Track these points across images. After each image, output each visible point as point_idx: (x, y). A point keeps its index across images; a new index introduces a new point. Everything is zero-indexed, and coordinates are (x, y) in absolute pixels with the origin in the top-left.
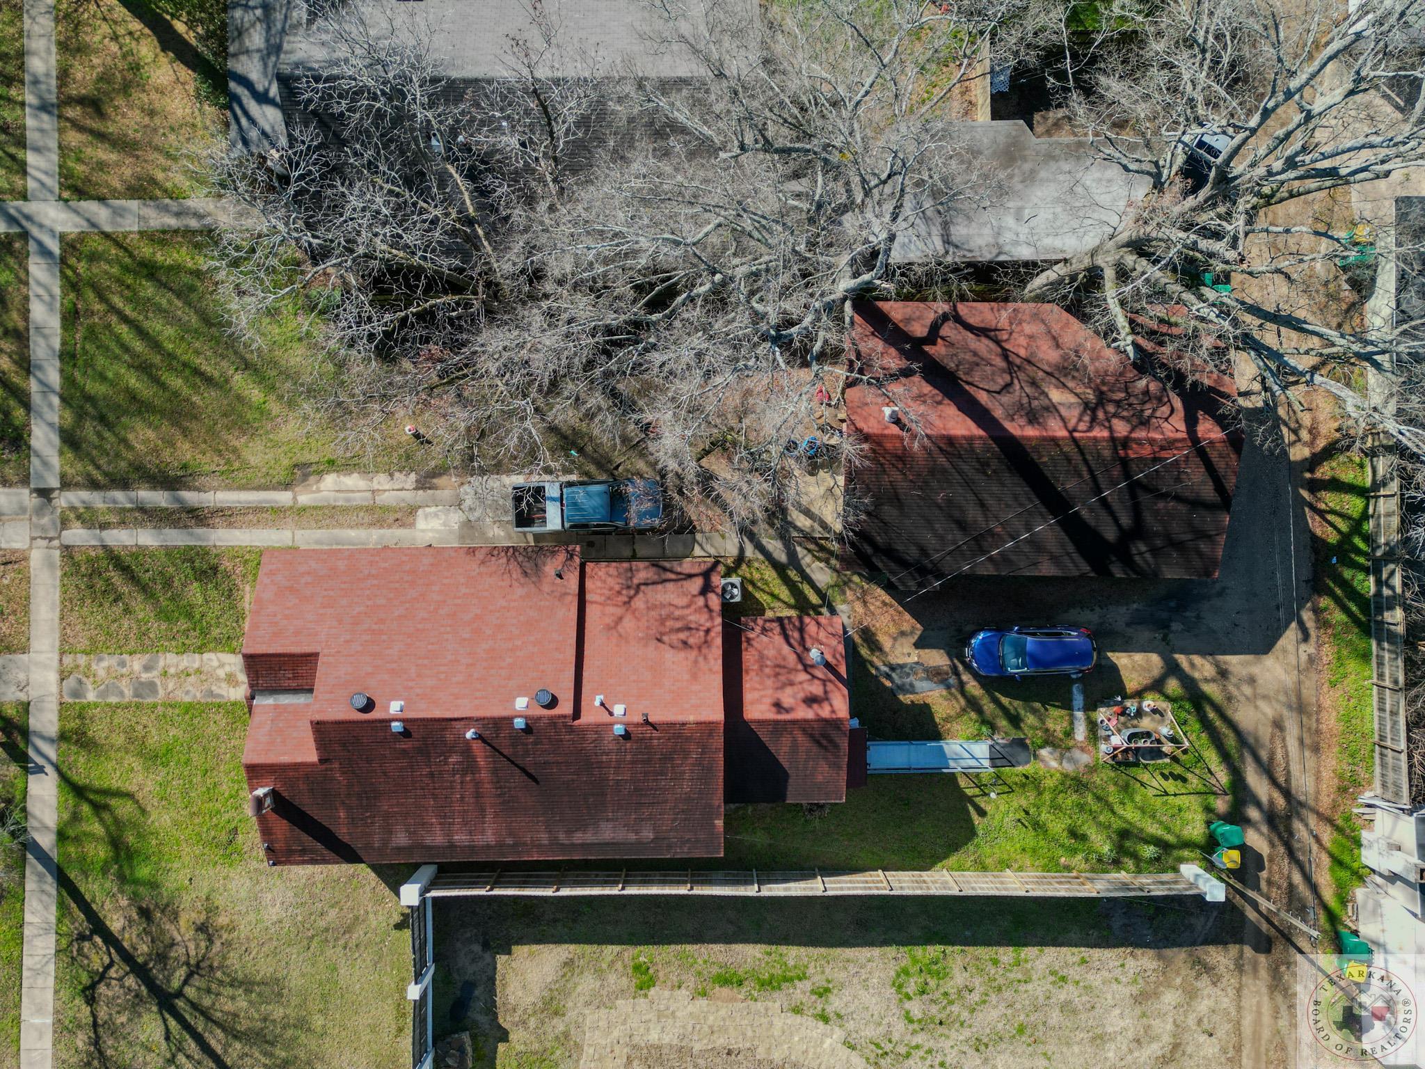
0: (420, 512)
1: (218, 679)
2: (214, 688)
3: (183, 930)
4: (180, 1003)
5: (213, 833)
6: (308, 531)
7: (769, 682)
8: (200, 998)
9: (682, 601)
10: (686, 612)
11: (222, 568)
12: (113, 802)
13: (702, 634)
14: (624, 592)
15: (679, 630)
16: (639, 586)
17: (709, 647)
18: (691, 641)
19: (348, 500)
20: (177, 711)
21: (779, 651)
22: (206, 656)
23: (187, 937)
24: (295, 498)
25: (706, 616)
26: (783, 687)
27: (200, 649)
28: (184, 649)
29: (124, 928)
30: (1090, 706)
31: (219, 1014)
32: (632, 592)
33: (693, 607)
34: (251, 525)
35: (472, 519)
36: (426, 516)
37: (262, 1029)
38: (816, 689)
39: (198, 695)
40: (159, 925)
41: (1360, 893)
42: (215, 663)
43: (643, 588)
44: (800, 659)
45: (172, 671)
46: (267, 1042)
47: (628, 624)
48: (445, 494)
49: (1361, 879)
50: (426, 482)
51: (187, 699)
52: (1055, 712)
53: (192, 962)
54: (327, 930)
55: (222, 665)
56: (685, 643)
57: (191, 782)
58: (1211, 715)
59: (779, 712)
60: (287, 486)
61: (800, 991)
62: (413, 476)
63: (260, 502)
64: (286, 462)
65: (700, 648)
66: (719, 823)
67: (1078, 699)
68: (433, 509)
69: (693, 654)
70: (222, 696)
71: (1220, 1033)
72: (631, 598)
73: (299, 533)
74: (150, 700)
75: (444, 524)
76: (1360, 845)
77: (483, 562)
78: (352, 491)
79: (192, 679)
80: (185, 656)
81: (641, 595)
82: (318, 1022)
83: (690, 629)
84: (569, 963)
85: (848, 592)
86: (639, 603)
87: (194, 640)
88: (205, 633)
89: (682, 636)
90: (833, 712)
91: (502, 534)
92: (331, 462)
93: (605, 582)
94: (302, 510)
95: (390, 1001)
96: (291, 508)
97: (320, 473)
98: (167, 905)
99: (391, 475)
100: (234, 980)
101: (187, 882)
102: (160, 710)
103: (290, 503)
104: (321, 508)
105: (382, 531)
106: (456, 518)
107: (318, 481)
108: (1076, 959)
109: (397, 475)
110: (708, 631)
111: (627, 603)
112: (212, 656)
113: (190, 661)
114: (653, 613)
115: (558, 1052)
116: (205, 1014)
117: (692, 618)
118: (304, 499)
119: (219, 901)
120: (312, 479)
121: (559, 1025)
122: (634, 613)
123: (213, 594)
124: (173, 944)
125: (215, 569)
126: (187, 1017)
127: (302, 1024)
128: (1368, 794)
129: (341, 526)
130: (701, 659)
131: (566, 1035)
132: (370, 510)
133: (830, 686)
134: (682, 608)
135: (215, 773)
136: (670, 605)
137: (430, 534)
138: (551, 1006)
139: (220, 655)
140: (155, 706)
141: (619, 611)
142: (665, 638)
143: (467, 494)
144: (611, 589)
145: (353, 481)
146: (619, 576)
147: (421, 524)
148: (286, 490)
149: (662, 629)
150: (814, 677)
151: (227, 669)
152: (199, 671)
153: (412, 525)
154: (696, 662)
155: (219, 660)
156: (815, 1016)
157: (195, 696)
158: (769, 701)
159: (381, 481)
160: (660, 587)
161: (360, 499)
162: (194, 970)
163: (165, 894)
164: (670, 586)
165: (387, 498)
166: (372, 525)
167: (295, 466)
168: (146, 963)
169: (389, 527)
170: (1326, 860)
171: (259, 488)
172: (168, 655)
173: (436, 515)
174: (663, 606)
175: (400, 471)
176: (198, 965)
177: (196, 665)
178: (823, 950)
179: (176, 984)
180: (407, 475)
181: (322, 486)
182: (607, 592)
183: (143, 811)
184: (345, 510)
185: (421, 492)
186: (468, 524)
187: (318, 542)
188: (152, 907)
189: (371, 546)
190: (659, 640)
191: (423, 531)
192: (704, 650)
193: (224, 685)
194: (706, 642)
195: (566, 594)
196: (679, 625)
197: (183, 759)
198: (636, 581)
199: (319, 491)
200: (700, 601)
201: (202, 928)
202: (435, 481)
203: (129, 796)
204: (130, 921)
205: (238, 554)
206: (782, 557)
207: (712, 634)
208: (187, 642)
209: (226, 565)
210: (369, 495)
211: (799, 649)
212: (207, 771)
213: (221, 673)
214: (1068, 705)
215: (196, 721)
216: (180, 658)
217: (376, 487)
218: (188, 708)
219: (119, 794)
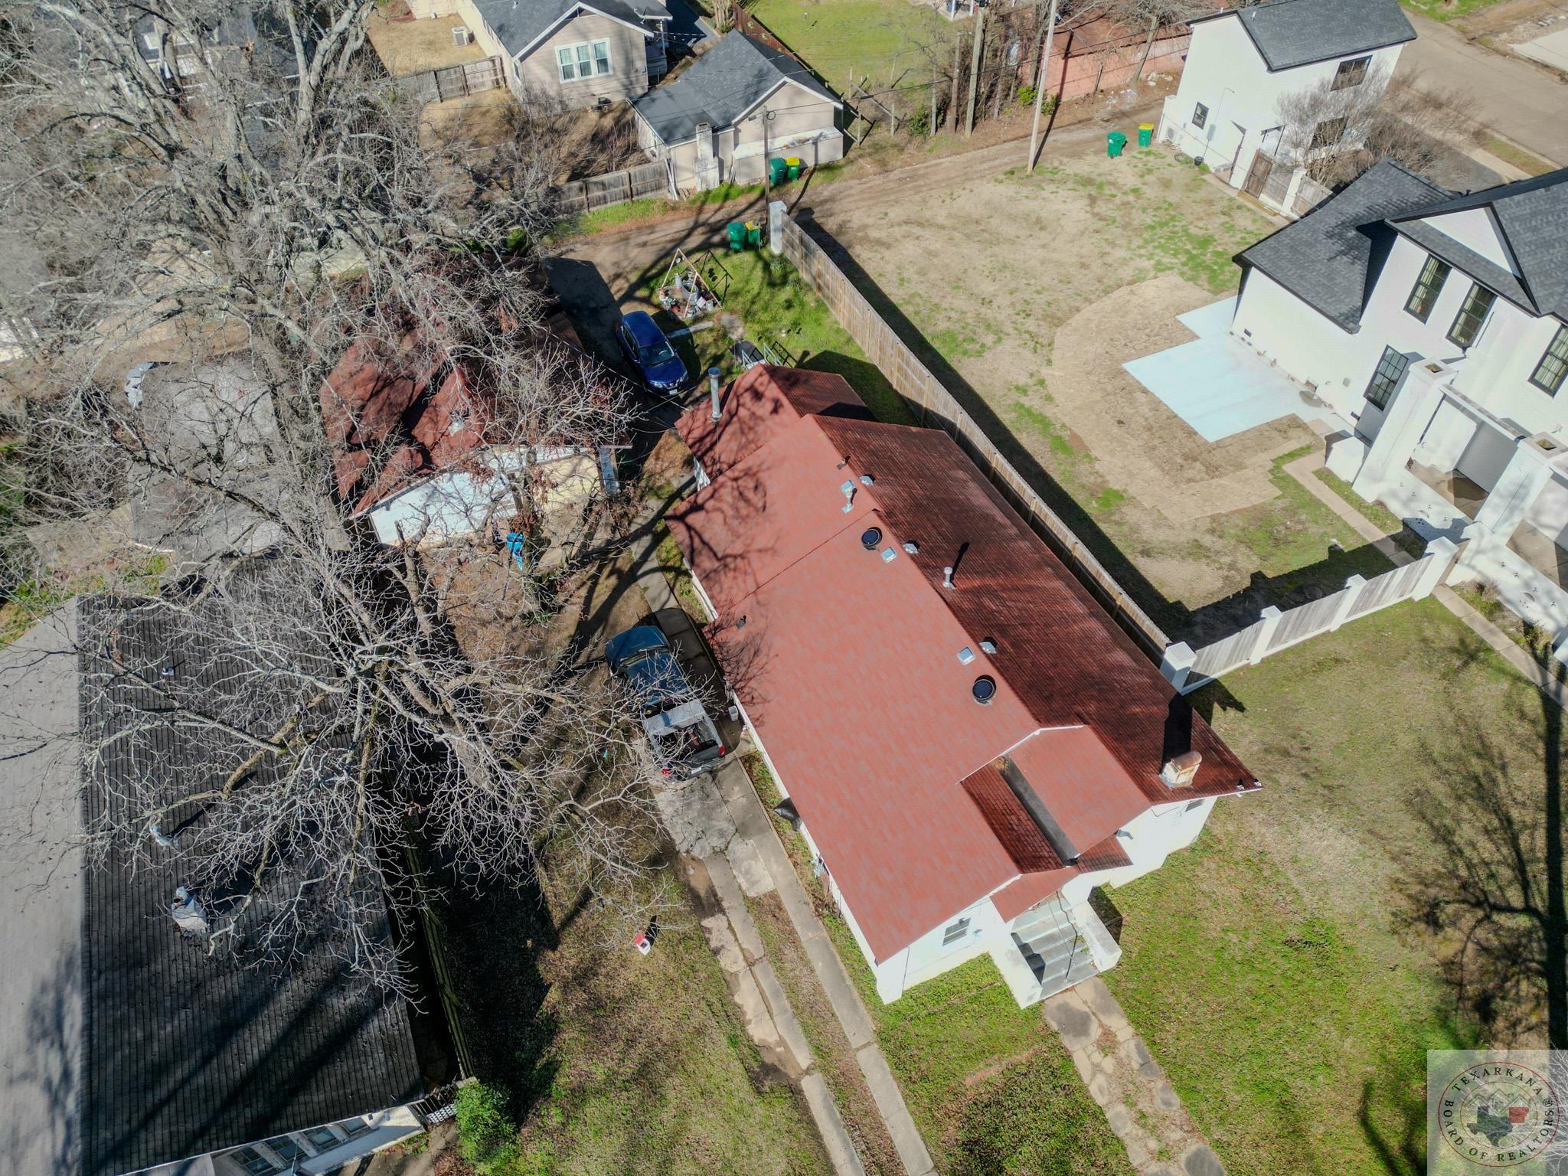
0: (751, 894)
1: (1120, 1063)
2: (1135, 1066)
3: (1458, 946)
4: (1539, 903)
5: (1316, 971)
6: (845, 1029)
7: (760, 429)
8: (1510, 883)
9: (718, 517)
10: (725, 507)
11: (961, 1136)
12: (1394, 1143)
13: (740, 482)
14: (732, 566)
15: (747, 501)
16: (719, 560)
17: (750, 469)
18: (751, 484)
19: (776, 993)
20: (1204, 1106)
21: (729, 441)
22: (1101, 1101)
23: (1458, 935)
24: (807, 1072)
25: (722, 491)
26: (762, 419)
27: (1098, 1115)
28: (1112, 1141)
29: (1530, 1029)
30: (682, 325)
31: (1505, 850)
32: (729, 560)
33: (718, 505)
34: (879, 1127)
35: (733, 829)
36: (753, 883)
37: (1472, 796)
38: (747, 398)
39: (1160, 1084)
40: (1480, 981)
41: (741, 182)
42: (1100, 1079)
43: (720, 555)
44: (728, 423)
45: (1153, 1144)
46: (1480, 785)
47: (761, 542)
48: (715, 874)
49: (732, 185)
50: (706, 904)
51: (1176, 1100)
52: (697, 341)
53: (1480, 914)
54: (1305, 775)
55: (1097, 1068)
56: (756, 488)
57: (1278, 1035)
58: (654, 271)
59: (782, 405)
60: (795, 1092)
61: (1032, 401)
62: (707, 923)
63: (836, 1123)
64: (760, 1109)
65: (754, 475)
66: (914, 429)
67: (682, 332)
68: (741, 880)
69: (763, 476)
70: (1137, 1046)
71: (883, 210)
72: (735, 557)
73: (855, 1042)
74: (1215, 1157)
75: (754, 857)
76: (708, 192)
77: (765, 701)
78: (762, 993)
79: (1144, 1105)
80: (1121, 1134)
81: (729, 551)
82: (1406, 741)
83: (741, 494)
84: (1146, 553)
85: (658, 484)
86: (738, 548)
87: (1090, 1132)
88: (1071, 1120)
89: (750, 494)
90: (761, 375)
91: (737, 789)
92: (733, 1041)
93: (731, 588)
94: (819, 1050)
95: (1319, 681)
96: (825, 1070)
97: (756, 1050)
98: (1448, 982)
99: (716, 952)
100: (1452, 853)
101: (1399, 972)
102: (1218, 1133)
103: (818, 1076)
104: (804, 1025)
105: (798, 929)
106: (740, 848)
107: (769, 1048)
108: (883, 280)
109: (713, 944)
110: (736, 479)
111: (742, 556)
112: (1093, 1090)
113: (1121, 1120)
114: (741, 530)
115: (1233, 532)
116: (1520, 866)
117: (729, 499)
118: (803, 1057)
119: (1385, 919)
120: (769, 1059)
121: (1208, 540)
122: (749, 545)
123: (1007, 1136)
124: (1484, 950)
125: (970, 1145)
126: (1545, 887)
127: (1425, 755)
128: (670, 197)
129: (817, 989)
130: (764, 467)
131: (1212, 531)
132: (776, 957)
133: (741, 390)
134: (723, 512)
135: (1239, 1005)
136: (725, 522)
137: (775, 867)
138: (1197, 551)
139: (1086, 1079)
140: (1218, 1144)
141: (753, 557)
142: (760, 504)
143: (703, 849)
144: (735, 578)
145: (746, 998)
146: (719, 582)
147: (766, 885)
148: (800, 1092)
149: (753, 514)
150: (738, 405)
151: (1097, 1057)
152: (1128, 1100)
153: (773, 895)
154: (769, 469)
155: (1094, 1075)
156: (1045, 388)
157: (1164, 1089)
158: (776, 417)
159: (731, 961)
160: (712, 543)
161: (767, 976)
162: (1487, 905)
163: (1437, 993)
164: (706, 537)
165: (751, 941)
166: (795, 942)
167: (759, 1092)
168: (1539, 973)
169: (789, 922)
170: (729, 203)
171: (817, 1136)
172: (1135, 1164)
173: (747, 872)
174: (731, 529)
175: (707, 941)
176: (1478, 904)
177: (1122, 1108)
178: (987, 401)
179: (1523, 921)
180: (709, 931)
181: (772, 1039)
182: (740, 580)
183: (1368, 1089)
184: (792, 989)
185: (725, 904)
186: (742, 830)
187: (854, 1007)
188: (1469, 1004)
189: (825, 934)
190: (764, 508)
191: (774, 878)
192: (755, 470)
193: (1122, 1053)
194: (746, 474)
195: (758, 602)
196: (742, 504)
197: (1257, 1062)
198: (717, 564)
199: (782, 1042)
200: (709, 505)
201: (1433, 921)
202: (702, 893)
203: (1364, 1121)
204: (1514, 1025)
205: (928, 1117)
206: (646, 540)
207: (736, 474)
208: (1099, 1142)
209: (954, 1132)
210: (756, 969)
211: (719, 431)
212: (1247, 1019)
213: (1108, 1064)
214: (690, 336)
215: (1197, 1069)
216: (1127, 1141)
217: (742, 964)
218: (1187, 1090)
219: (1375, 1141)
